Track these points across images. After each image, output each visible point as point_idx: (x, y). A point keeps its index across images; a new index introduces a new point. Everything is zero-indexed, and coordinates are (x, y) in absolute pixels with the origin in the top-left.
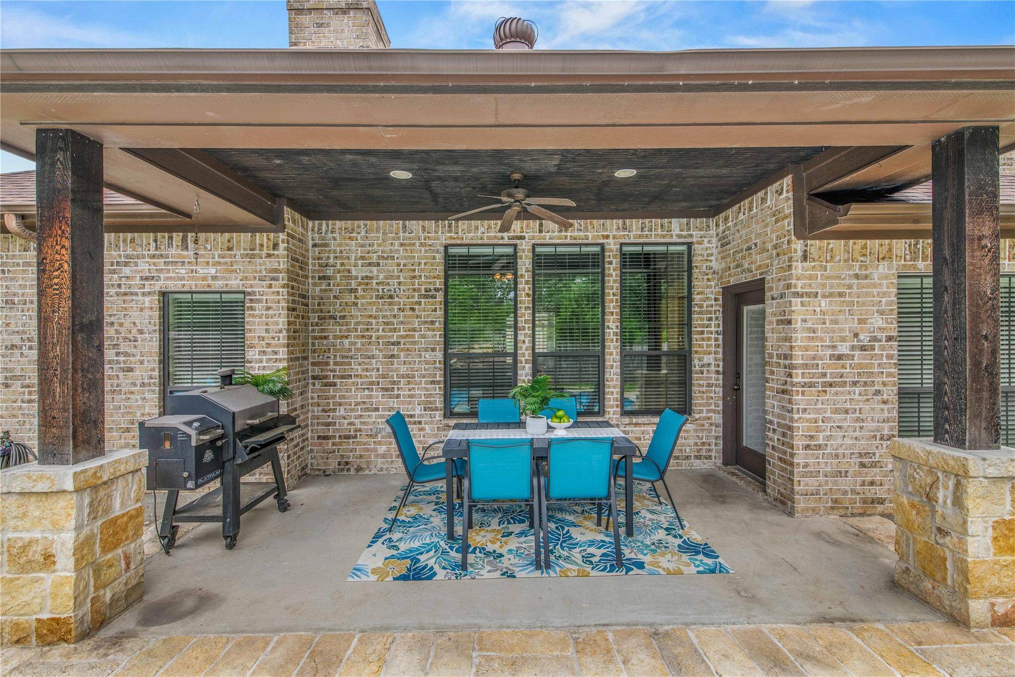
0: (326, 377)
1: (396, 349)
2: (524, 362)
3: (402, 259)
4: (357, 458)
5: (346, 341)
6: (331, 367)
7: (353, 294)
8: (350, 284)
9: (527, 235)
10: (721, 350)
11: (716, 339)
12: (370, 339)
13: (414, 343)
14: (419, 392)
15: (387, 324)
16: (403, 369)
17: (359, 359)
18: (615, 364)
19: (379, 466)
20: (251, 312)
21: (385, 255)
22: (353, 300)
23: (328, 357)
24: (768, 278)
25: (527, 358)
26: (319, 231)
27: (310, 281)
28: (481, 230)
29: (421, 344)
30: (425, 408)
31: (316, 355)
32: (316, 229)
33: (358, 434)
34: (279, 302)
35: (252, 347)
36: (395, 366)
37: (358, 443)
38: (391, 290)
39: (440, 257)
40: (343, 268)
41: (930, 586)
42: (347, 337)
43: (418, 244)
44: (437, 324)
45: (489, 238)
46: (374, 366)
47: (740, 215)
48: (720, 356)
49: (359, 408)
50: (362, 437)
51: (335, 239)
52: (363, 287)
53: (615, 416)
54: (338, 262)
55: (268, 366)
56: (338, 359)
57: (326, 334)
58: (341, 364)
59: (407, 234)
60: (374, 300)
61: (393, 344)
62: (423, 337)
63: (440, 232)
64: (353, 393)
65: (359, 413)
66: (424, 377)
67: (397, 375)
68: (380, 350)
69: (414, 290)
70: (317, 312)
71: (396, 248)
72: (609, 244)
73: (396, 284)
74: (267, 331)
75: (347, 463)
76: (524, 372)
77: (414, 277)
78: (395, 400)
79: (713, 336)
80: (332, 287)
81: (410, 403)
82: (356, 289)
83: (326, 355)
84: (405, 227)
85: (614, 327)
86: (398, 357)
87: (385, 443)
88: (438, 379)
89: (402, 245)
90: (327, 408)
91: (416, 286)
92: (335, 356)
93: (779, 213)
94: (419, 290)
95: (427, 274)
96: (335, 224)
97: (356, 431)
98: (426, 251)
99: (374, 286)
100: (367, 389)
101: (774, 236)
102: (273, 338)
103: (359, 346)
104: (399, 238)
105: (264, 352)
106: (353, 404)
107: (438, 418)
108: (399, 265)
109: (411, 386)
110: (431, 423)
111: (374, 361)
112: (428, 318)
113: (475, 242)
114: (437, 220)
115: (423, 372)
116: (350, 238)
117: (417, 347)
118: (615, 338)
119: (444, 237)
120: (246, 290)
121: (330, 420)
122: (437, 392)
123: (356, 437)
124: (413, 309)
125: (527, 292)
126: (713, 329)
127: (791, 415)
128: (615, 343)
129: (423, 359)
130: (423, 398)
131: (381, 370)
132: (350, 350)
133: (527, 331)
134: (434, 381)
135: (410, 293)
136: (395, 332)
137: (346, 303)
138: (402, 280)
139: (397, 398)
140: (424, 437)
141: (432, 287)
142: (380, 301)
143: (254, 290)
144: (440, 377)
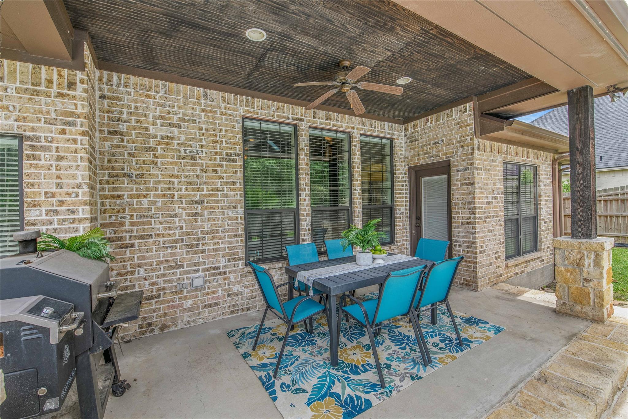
0: (121, 238)
1: (200, 208)
2: (305, 215)
3: (204, 124)
4: (161, 317)
5: (145, 201)
6: (127, 227)
7: (152, 153)
8: (148, 143)
9: (305, 118)
10: (408, 204)
11: (406, 198)
12: (173, 198)
13: (217, 201)
14: (223, 246)
15: (190, 183)
16: (207, 226)
17: (161, 218)
19: (185, 320)
20: (33, 162)
21: (187, 118)
22: (151, 159)
23: (123, 218)
24: (452, 159)
26: (109, 82)
27: (97, 134)
28: (272, 109)
29: (224, 202)
30: (229, 259)
31: (107, 216)
32: (105, 80)
33: (162, 293)
34: (76, 152)
35: (35, 206)
36: (200, 223)
37: (162, 302)
38: (193, 152)
39: (238, 127)
40: (139, 125)
41: (580, 308)
42: (145, 196)
43: (218, 112)
44: (238, 184)
45: (278, 116)
46: (177, 224)
47: (428, 124)
48: (408, 207)
49: (162, 267)
50: (166, 295)
51: (129, 94)
52: (163, 146)
54: (133, 118)
55: (61, 229)
56: (135, 219)
57: (119, 193)
58: (140, 224)
59: (208, 102)
60: (175, 160)
61: (197, 202)
62: (226, 196)
63: (238, 105)
64: (154, 253)
65: (162, 272)
66: (227, 232)
67: (202, 231)
68: (184, 209)
69: (216, 153)
70: (107, 169)
71: (198, 112)
72: (354, 133)
73: (198, 146)
74: (58, 185)
75: (150, 324)
77: (216, 142)
78: (200, 255)
79: (404, 196)
80: (125, 143)
81: (215, 256)
82: (155, 148)
83: (120, 215)
84: (206, 94)
85: (358, 190)
86: (202, 214)
87: (191, 297)
88: (240, 232)
89: (203, 111)
90: (123, 271)
91: (218, 150)
92: (132, 216)
93: (463, 123)
94: (221, 154)
95: (229, 141)
96: (129, 79)
97: (159, 290)
98: (226, 120)
99: (175, 147)
100: (170, 247)
101: (458, 136)
102: (68, 194)
103: (160, 204)
104: (200, 104)
105: (54, 211)
106: (155, 263)
107: (240, 267)
108: (201, 129)
109: (215, 241)
110: (235, 272)
111: (177, 220)
112: (229, 179)
113: (268, 118)
114: (236, 94)
115: (226, 227)
116: (147, 95)
117: (220, 205)
118: (359, 197)
119: (242, 111)
120: (24, 133)
121: (128, 283)
122: (240, 244)
123: (159, 296)
124: (215, 171)
125: (306, 162)
126: (404, 191)
127: (474, 235)
128: (359, 201)
129: (226, 216)
130: (227, 251)
131: (184, 228)
132: (149, 209)
133: (307, 192)
134: (236, 235)
135: (213, 156)
136: (198, 191)
137: (144, 161)
138: (204, 143)
139: (202, 253)
140: (229, 285)
141: (233, 152)
142: (182, 161)
143: (38, 134)
144: (241, 231)
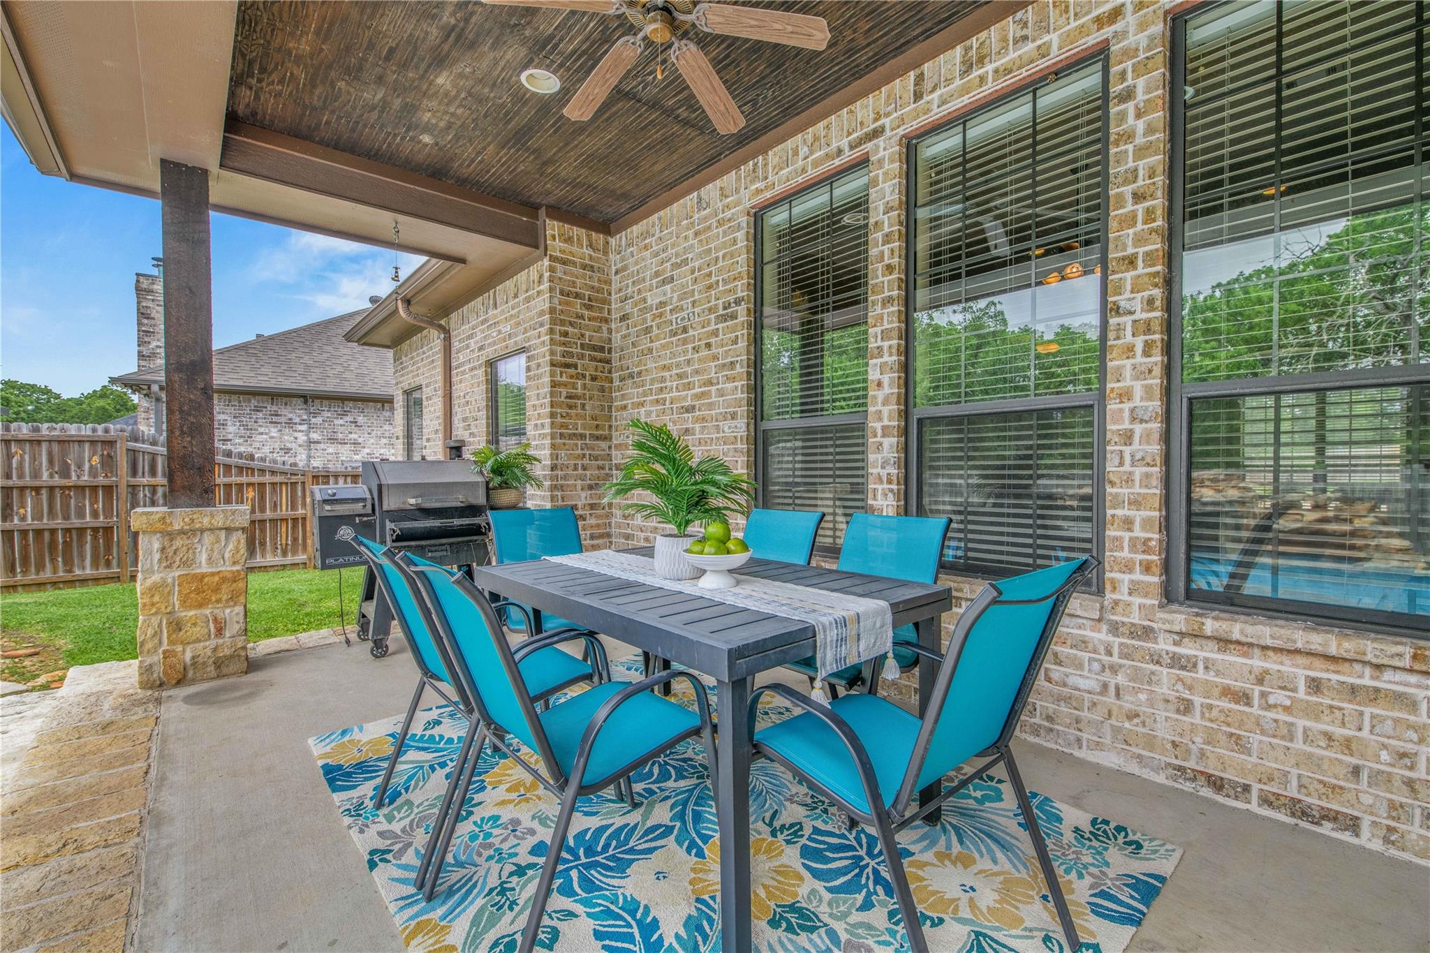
1: (690, 419)
2: (879, 432)
3: (697, 260)
5: (643, 411)
7: (649, 336)
8: (646, 320)
9: (887, 121)
12: (665, 404)
13: (711, 406)
15: (681, 377)
18: (1138, 429)
21: (679, 260)
22: (648, 345)
25: (886, 422)
26: (620, 249)
27: (613, 326)
29: (719, 408)
34: (544, 356)
35: (529, 420)
38: (685, 318)
40: (639, 297)
42: (643, 405)
43: (714, 225)
44: (739, 366)
45: (814, 162)
51: (633, 255)
52: (658, 321)
53: (1137, 600)
54: (636, 289)
55: (539, 445)
57: (625, 402)
59: (702, 213)
60: (668, 339)
61: (687, 410)
62: (721, 393)
63: (742, 189)
68: (674, 423)
69: (711, 310)
71: (691, 242)
72: (1120, 36)
73: (690, 306)
74: (538, 397)
76: (879, 456)
77: (710, 287)
80: (630, 329)
82: (651, 327)
84: (700, 200)
85: (1137, 305)
86: (693, 432)
89: (697, 234)
91: (713, 303)
94: (716, 309)
96: (633, 232)
98: (725, 233)
99: (668, 317)
102: (542, 405)
104: (693, 224)
105: (537, 425)
108: (693, 272)
112: (726, 358)
113: (797, 185)
114: (738, 166)
116: (645, 247)
117: (714, 412)
118: (1139, 343)
119: (748, 196)
120: (525, 345)
125: (887, 261)
128: (1139, 359)
129: (721, 435)
133: (886, 358)
135: (706, 317)
136: (689, 389)
137: (643, 351)
138: (696, 296)
141: (732, 299)
142: (674, 339)
143: (530, 343)
144: (741, 467)
